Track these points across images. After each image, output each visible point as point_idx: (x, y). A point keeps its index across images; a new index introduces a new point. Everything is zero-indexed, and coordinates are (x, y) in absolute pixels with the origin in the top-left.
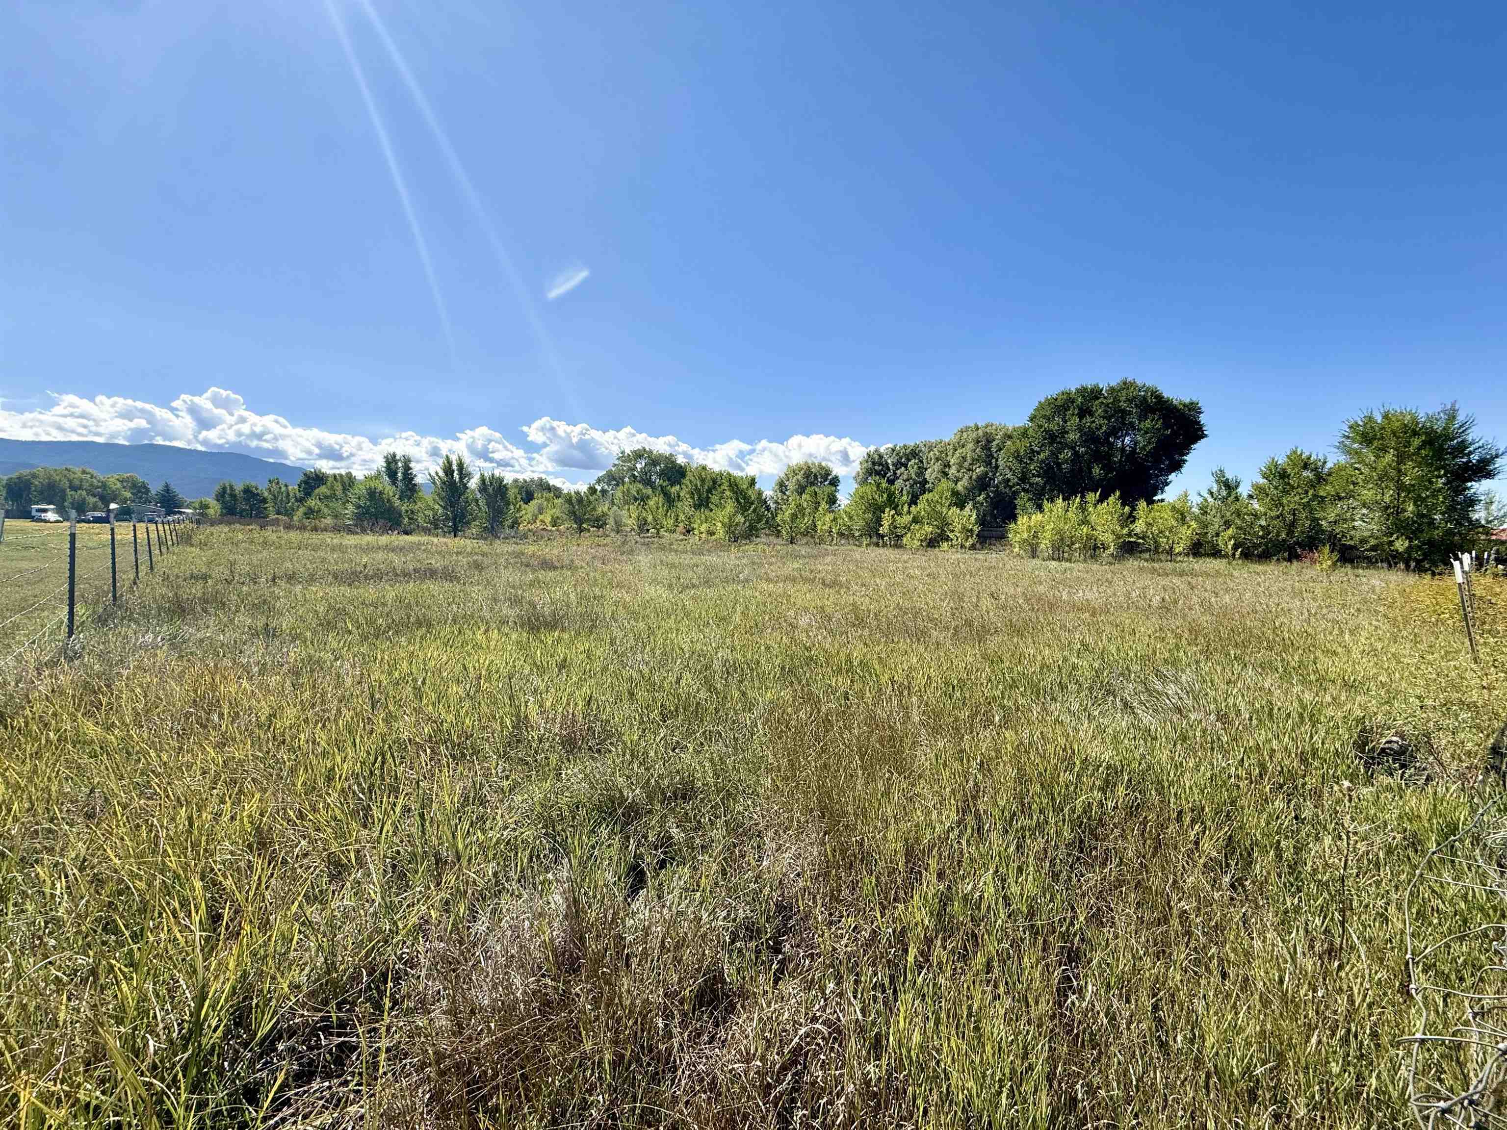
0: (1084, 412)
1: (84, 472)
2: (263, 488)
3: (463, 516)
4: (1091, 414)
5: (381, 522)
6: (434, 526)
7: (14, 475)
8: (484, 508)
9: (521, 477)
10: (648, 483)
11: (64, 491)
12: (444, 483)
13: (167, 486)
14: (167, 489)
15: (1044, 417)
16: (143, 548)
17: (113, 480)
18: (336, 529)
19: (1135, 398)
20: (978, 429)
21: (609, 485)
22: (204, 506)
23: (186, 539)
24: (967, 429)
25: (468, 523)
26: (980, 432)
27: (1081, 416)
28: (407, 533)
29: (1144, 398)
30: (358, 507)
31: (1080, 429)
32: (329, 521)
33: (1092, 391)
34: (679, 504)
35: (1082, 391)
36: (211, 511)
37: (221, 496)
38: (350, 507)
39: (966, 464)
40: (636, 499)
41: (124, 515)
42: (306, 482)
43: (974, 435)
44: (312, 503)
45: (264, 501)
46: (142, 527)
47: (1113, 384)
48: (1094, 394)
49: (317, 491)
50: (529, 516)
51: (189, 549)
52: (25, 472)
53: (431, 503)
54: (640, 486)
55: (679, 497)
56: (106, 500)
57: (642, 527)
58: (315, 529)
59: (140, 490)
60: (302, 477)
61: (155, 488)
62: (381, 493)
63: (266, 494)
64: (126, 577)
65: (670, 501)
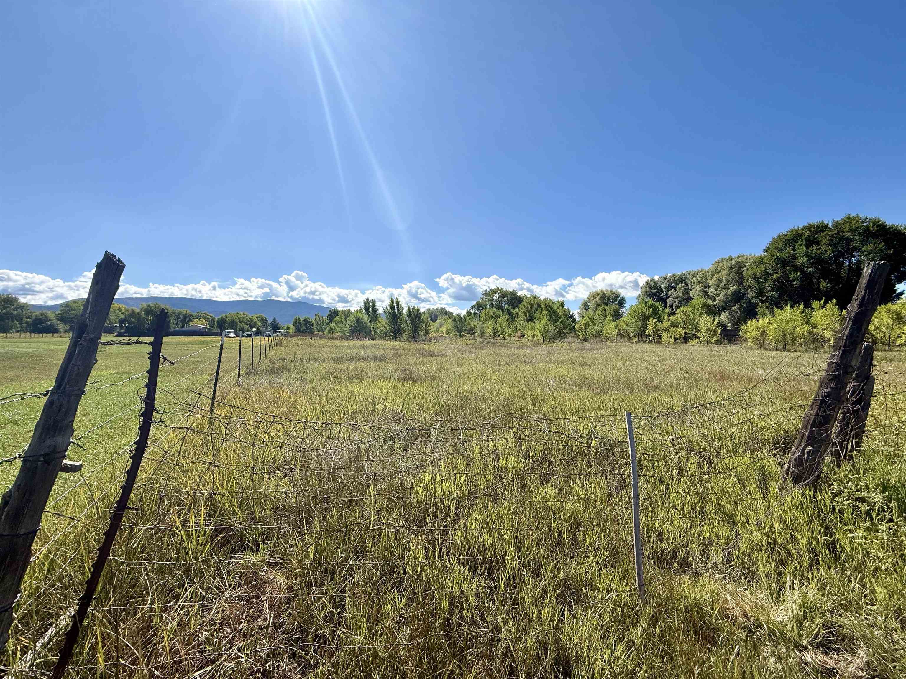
0: (810, 242)
1: (244, 314)
2: (312, 320)
3: (399, 330)
4: (818, 243)
5: (361, 334)
6: (385, 336)
7: (220, 317)
8: (410, 325)
9: (431, 307)
10: (500, 308)
11: (237, 323)
12: (390, 313)
13: (274, 319)
14: (274, 321)
15: (776, 248)
16: (263, 348)
17: (254, 317)
18: (342, 338)
19: (858, 228)
20: (731, 259)
21: (478, 310)
22: (288, 328)
23: (279, 344)
24: (722, 260)
25: (402, 333)
26: (733, 262)
27: (808, 246)
28: (373, 339)
29: (867, 227)
30: (351, 326)
31: (807, 255)
32: (339, 334)
33: (818, 226)
34: (518, 320)
35: (809, 227)
36: (291, 331)
37: (295, 324)
38: (348, 327)
39: (722, 285)
40: (492, 317)
41: (257, 333)
42: (330, 315)
43: (729, 264)
44: (332, 325)
45: (313, 325)
46: (262, 338)
47: (838, 219)
48: (822, 228)
49: (335, 319)
50: (435, 329)
51: (280, 348)
52: (224, 315)
53: (384, 323)
54: (495, 310)
55: (518, 315)
56: (251, 327)
57: (495, 334)
58: (332, 338)
59: (264, 321)
60: (329, 313)
61: (270, 321)
62: (362, 319)
63: (314, 322)
64: (256, 359)
65: (512, 318)
